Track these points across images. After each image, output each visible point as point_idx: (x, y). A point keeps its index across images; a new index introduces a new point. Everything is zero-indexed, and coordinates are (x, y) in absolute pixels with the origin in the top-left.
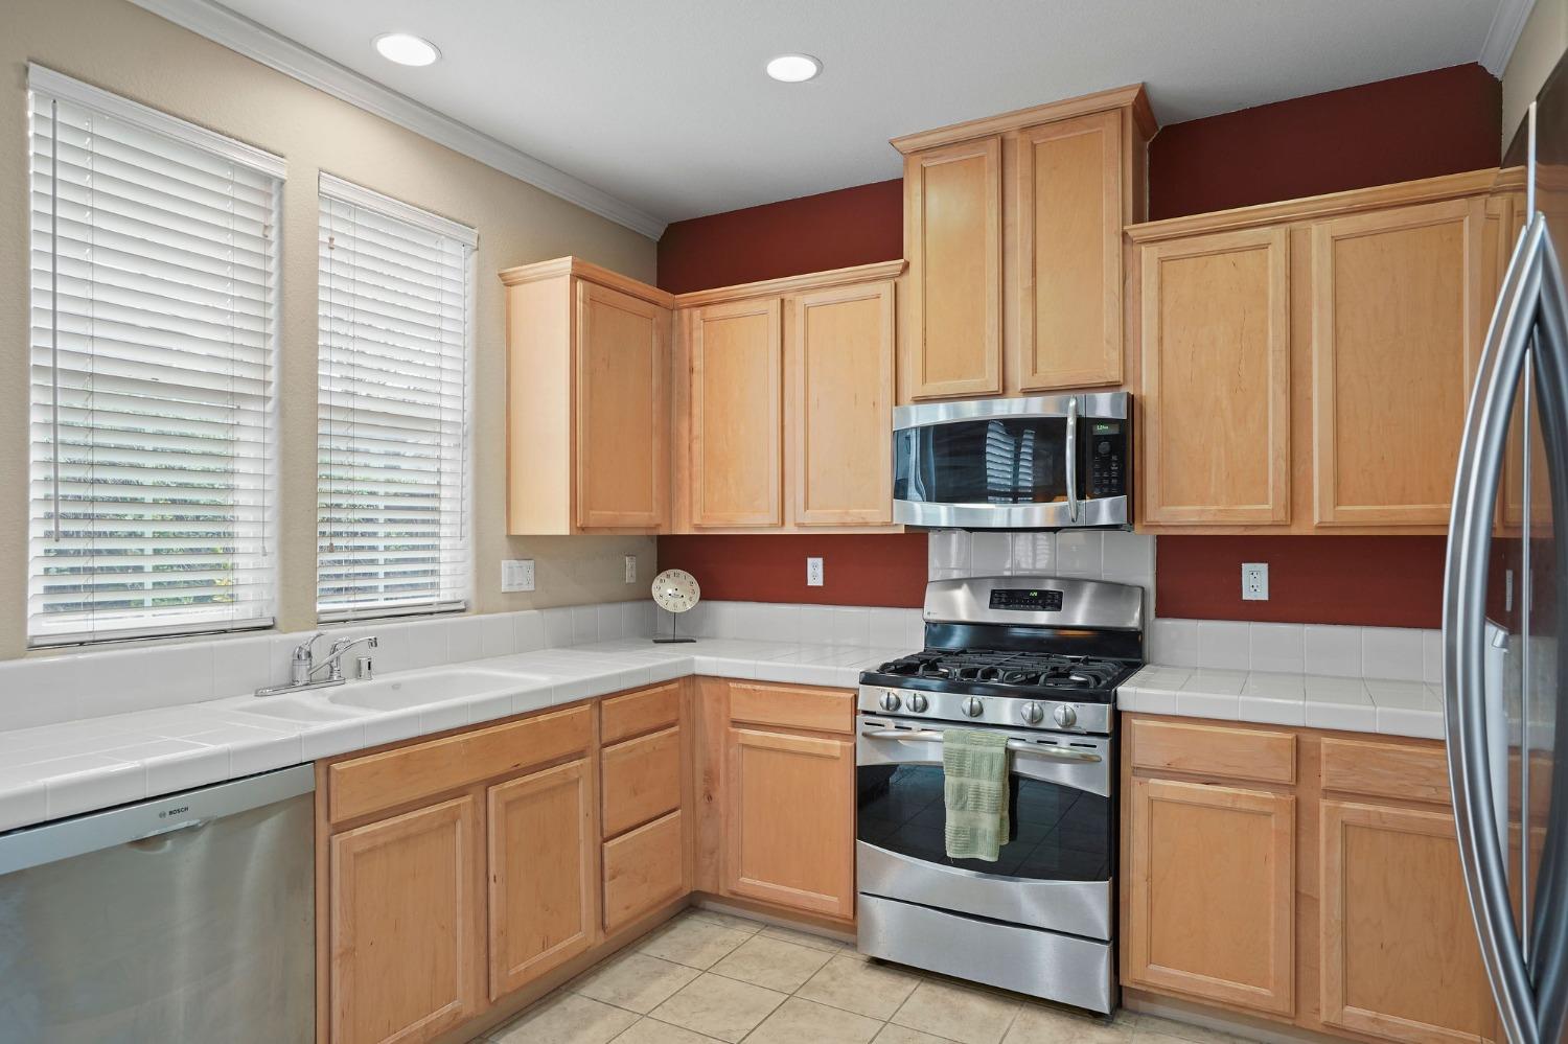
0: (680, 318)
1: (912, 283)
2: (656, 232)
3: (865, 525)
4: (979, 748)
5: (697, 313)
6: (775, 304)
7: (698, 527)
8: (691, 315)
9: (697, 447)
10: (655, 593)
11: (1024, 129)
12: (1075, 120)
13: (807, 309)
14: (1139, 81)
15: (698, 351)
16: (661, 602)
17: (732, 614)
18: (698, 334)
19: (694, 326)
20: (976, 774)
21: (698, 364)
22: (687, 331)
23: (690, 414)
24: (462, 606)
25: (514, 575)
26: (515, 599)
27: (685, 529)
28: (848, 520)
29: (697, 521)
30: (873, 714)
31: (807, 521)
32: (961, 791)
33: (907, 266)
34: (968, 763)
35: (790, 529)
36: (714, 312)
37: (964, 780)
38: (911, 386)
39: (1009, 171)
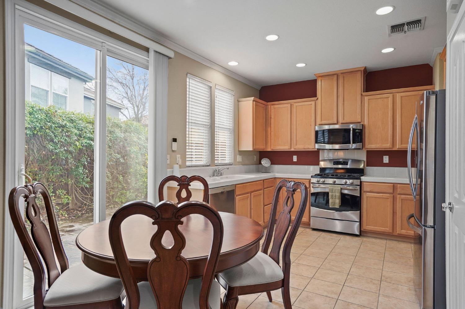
0: (268, 107)
1: (319, 102)
2: (259, 88)
3: (309, 149)
4: (336, 188)
5: (272, 106)
6: (289, 105)
7: (272, 149)
8: (271, 107)
9: (272, 133)
10: (262, 163)
11: (342, 73)
12: (352, 72)
13: (296, 106)
14: (365, 66)
15: (272, 114)
16: (263, 165)
17: (277, 167)
18: (272, 111)
19: (272, 109)
20: (335, 192)
21: (272, 117)
22: (270, 110)
23: (271, 127)
24: (231, 164)
25: (239, 158)
26: (240, 163)
27: (269, 150)
28: (305, 148)
29: (272, 148)
30: (314, 183)
31: (296, 148)
32: (332, 196)
33: (318, 98)
34: (334, 190)
35: (292, 150)
36: (276, 106)
37: (333, 194)
38: (319, 122)
39: (339, 81)
